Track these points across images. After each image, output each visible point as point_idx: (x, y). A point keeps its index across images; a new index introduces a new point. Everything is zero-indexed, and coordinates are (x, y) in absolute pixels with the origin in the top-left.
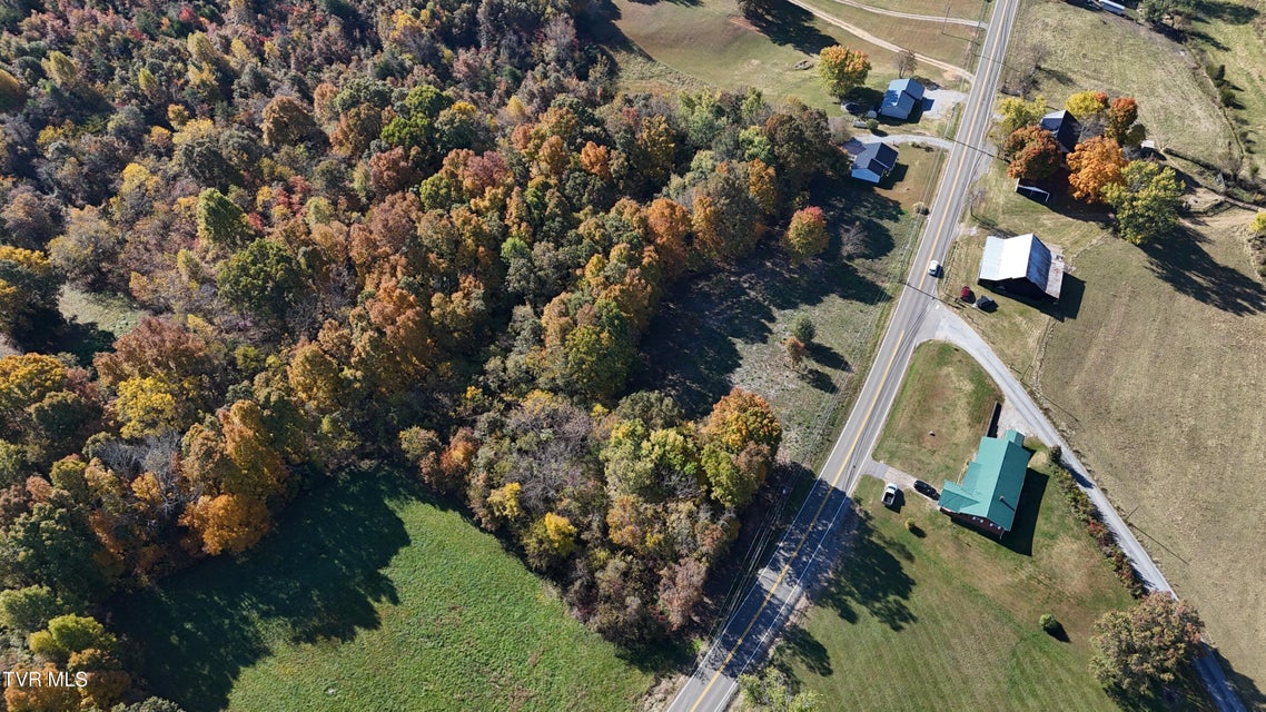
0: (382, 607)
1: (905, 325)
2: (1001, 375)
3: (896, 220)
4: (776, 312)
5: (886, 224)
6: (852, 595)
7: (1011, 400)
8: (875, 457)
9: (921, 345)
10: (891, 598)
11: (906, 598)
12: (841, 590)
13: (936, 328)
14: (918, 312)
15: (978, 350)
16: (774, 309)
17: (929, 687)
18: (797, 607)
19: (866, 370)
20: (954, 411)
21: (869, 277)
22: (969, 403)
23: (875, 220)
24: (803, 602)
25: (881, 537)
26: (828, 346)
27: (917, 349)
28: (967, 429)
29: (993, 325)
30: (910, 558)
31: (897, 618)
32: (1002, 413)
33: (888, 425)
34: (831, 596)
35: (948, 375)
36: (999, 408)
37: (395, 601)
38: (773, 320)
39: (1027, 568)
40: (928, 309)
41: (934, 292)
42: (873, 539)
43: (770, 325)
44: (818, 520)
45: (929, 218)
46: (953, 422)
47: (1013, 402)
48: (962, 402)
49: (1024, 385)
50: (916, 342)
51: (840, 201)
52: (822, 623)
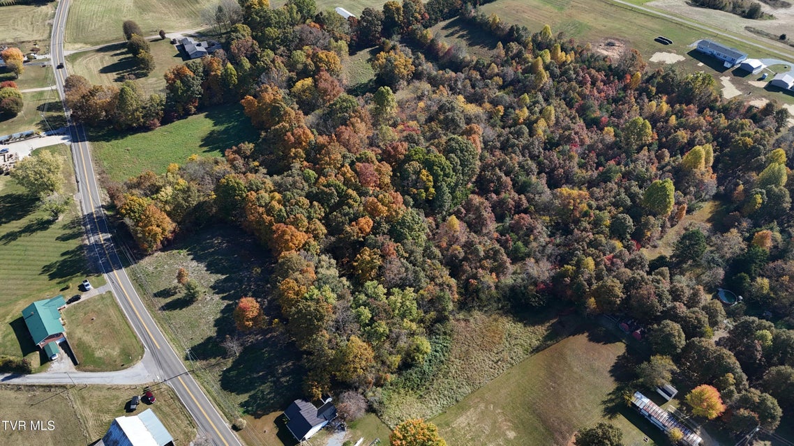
0: (205, 149)
1: (162, 352)
2: (88, 378)
3: (242, 405)
4: (226, 303)
5: (244, 397)
6: (70, 258)
7: (74, 373)
8: (110, 292)
9: (143, 351)
10: (55, 270)
11: (49, 275)
12: (76, 255)
13: (146, 367)
14: (164, 365)
15: (113, 377)
16: (231, 302)
17: (20, 267)
18: (87, 240)
19: (155, 316)
20: (93, 337)
21: (213, 361)
22: (90, 347)
23: (252, 392)
24: (87, 242)
25: (77, 276)
26: (184, 309)
27: (142, 347)
28: (80, 336)
29: (118, 399)
30: (59, 283)
31: (46, 269)
32: (72, 363)
33: (117, 306)
34: (77, 251)
35: (113, 349)
36: (75, 363)
37: (204, 152)
38: (223, 298)
39: (9, 319)
40: (161, 371)
41: (169, 383)
42: (79, 274)
43: (221, 295)
44: (108, 260)
45: (228, 426)
46: (89, 332)
47: (72, 373)
48: (93, 344)
49: (73, 386)
50: (147, 350)
51: (287, 382)
52: (73, 244)
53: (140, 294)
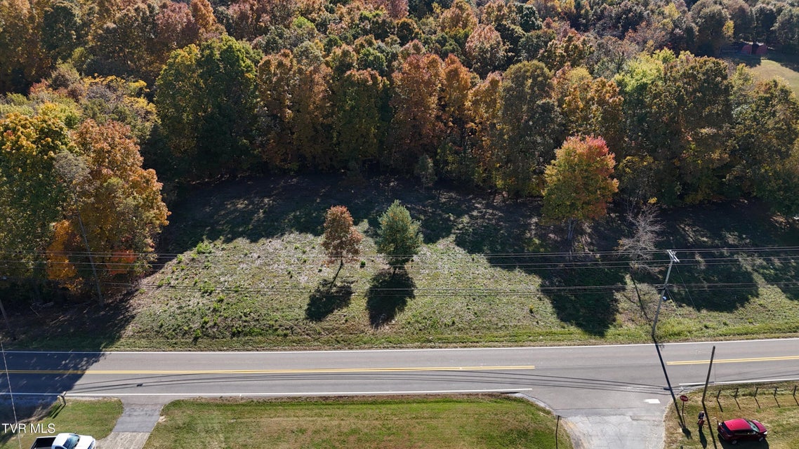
14: (607, 378)
26: (417, 293)
41: (684, 386)
50: (521, 392)
53: (273, 346)
